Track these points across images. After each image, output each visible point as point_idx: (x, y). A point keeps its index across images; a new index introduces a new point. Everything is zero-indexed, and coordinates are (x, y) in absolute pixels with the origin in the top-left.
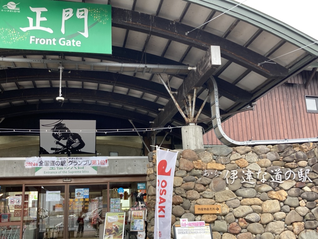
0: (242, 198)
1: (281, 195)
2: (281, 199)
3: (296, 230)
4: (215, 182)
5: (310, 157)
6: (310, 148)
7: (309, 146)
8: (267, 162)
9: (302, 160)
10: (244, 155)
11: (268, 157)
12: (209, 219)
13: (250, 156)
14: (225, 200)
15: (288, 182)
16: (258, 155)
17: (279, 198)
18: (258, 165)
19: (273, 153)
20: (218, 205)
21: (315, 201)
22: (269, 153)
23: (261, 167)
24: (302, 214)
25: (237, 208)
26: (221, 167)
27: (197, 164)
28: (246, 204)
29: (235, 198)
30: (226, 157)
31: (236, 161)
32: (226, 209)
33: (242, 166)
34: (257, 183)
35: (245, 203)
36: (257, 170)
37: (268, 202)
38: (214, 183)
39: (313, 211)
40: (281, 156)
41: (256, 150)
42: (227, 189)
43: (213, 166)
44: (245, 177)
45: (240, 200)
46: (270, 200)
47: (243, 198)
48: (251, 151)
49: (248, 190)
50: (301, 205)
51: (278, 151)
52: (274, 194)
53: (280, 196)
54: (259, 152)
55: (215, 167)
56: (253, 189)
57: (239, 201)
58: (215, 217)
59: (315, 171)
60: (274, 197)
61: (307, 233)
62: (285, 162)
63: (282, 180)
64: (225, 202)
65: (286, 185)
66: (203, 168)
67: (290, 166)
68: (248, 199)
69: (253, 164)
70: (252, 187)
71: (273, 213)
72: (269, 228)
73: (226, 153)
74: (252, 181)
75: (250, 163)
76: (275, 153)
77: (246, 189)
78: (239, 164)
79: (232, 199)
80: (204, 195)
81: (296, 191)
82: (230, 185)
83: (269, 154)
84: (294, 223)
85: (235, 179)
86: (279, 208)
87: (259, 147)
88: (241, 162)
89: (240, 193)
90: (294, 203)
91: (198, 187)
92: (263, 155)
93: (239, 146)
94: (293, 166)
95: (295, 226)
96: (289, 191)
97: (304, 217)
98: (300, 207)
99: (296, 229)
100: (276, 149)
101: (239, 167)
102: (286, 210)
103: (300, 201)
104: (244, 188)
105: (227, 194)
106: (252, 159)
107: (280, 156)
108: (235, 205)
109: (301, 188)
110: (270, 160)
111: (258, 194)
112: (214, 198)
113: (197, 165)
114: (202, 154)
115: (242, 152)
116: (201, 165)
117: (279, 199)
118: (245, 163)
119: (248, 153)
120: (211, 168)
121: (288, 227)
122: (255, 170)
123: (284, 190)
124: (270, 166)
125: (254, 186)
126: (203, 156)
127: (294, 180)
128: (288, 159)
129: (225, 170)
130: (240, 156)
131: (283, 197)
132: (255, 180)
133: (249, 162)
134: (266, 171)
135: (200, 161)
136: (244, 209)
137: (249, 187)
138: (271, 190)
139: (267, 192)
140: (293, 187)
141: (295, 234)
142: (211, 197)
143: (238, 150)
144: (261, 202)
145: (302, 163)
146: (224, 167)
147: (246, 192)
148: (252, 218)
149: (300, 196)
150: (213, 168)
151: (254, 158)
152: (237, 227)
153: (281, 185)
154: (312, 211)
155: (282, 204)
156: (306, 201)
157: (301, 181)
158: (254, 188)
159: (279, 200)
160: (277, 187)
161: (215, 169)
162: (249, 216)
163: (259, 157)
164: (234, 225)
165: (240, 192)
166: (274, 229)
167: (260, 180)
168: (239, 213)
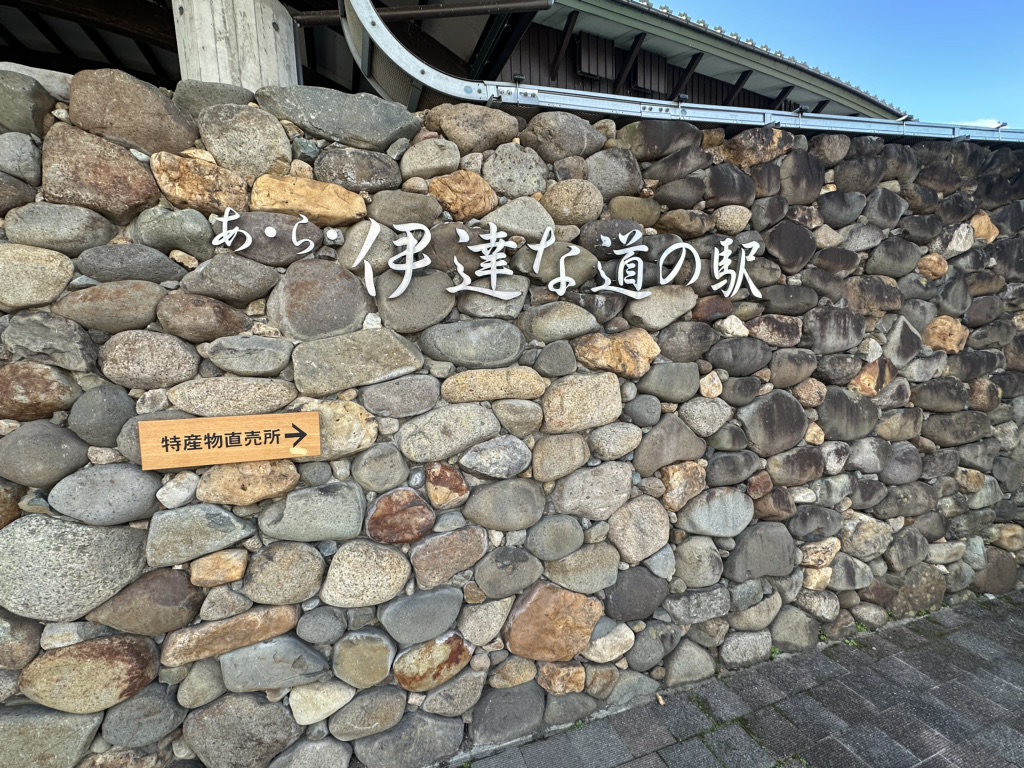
0: (448, 366)
1: (634, 355)
2: (630, 369)
3: (675, 498)
4: (295, 289)
5: (765, 193)
6: (771, 152)
7: (768, 144)
8: (585, 198)
9: (734, 200)
10: (479, 156)
11: (592, 174)
12: (244, 488)
13: (508, 162)
14: (355, 382)
15: (666, 297)
16: (546, 162)
17: (624, 365)
18: (542, 208)
19: (616, 157)
20: (307, 408)
21: (757, 374)
22: (600, 155)
23: (559, 220)
24: (705, 428)
25: (420, 422)
26: (335, 202)
27: (174, 175)
28: (471, 397)
29: (412, 369)
30: (377, 154)
31: (435, 180)
32: (356, 426)
33: (463, 208)
34: (529, 293)
35: (463, 394)
36: (535, 232)
37: (572, 384)
38: (292, 292)
39: (745, 414)
40: (652, 177)
41: (539, 128)
42: (372, 321)
43: (287, 196)
44: (471, 263)
45: (442, 380)
46: (581, 377)
47: (459, 367)
48: (517, 140)
49: (481, 328)
50: (704, 392)
51: (640, 151)
52: (602, 350)
53: (626, 357)
54: (552, 146)
55: (295, 203)
56: (508, 325)
57: (434, 381)
58: (285, 476)
59: (775, 253)
60: (602, 362)
61: (716, 503)
62: (665, 207)
63: (645, 286)
64: (354, 393)
65: (656, 308)
66: (222, 197)
67: (684, 225)
68: (479, 374)
69: (518, 201)
70: (503, 313)
71: (587, 433)
72: (566, 496)
73: (374, 128)
74: (506, 283)
75: (502, 199)
76: (628, 158)
77: (474, 327)
78: (448, 197)
79: (395, 373)
80: (218, 360)
81: (693, 336)
82: (385, 304)
83: (597, 159)
84: (670, 468)
85: (416, 273)
86: (616, 409)
87: (556, 120)
88: (456, 187)
89: (439, 344)
90: (681, 387)
91: (176, 311)
92: (571, 162)
93: (455, 100)
94: (696, 225)
95: (671, 481)
96: (664, 336)
97: (708, 439)
98: (698, 400)
99: (675, 491)
100: (631, 140)
101: (448, 215)
102: (647, 415)
103: (702, 374)
104: (464, 317)
105: (364, 348)
106: (516, 175)
107: (646, 174)
108: (413, 406)
109: (712, 322)
110: (600, 189)
111: (533, 347)
112: (282, 372)
113: (173, 180)
114: (214, 115)
115: (471, 136)
116: (203, 181)
117: (620, 368)
118: (481, 193)
119: (500, 147)
120: (277, 206)
121: (644, 483)
122: (528, 230)
123: (645, 332)
124: (599, 218)
125: (513, 313)
126: (220, 124)
127: (692, 286)
128: (678, 190)
129: (364, 224)
130: (451, 158)
131: (641, 359)
132: (524, 282)
133: (500, 194)
134: (576, 241)
135: (203, 156)
136: (457, 421)
137: (491, 314)
138: (593, 332)
139: (571, 339)
140: (681, 319)
141: (669, 509)
142: (270, 368)
143: (446, 125)
144: (540, 385)
145: (734, 215)
146: (358, 205)
147: (472, 341)
148: (494, 460)
149: (704, 356)
150: (288, 206)
151: (527, 173)
152: (415, 508)
153: (636, 310)
154: (740, 416)
155: (631, 390)
156: (725, 376)
157: (719, 293)
158: (513, 320)
159: (619, 375)
160: (620, 316)
161: (296, 214)
162: (480, 451)
163: (553, 171)
164: (398, 503)
165: (439, 338)
166: (589, 501)
167: (546, 284)
168: (425, 442)
